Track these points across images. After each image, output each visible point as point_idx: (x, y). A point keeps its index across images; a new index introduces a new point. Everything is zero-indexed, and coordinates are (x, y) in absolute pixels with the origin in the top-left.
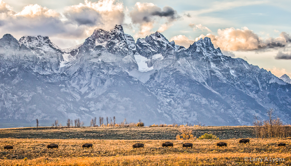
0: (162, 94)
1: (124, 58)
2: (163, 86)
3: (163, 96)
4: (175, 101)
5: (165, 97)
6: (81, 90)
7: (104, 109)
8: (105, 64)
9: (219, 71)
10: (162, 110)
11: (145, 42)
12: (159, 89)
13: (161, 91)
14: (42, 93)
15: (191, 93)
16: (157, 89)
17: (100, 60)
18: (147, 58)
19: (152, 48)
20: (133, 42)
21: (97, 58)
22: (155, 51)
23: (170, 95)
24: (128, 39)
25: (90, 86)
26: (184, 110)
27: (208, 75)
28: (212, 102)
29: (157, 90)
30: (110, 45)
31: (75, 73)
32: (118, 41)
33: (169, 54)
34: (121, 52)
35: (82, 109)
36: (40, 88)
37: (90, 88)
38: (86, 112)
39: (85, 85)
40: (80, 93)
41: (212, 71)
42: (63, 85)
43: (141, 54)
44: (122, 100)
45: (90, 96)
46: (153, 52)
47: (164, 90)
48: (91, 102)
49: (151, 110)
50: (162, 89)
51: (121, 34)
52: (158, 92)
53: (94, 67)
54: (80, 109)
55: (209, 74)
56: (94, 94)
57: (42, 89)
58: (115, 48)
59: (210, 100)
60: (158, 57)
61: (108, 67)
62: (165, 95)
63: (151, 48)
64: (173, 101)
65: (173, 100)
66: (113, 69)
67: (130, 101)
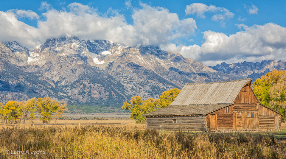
0: (124, 81)
2: (122, 75)
3: (125, 82)
4: (136, 86)
6: (53, 79)
7: (80, 93)
8: (69, 58)
9: (163, 62)
10: (128, 94)
11: (94, 42)
12: (120, 77)
14: (25, 81)
15: (149, 79)
16: (118, 77)
17: (64, 54)
18: (97, 55)
19: (101, 46)
20: (84, 42)
21: (61, 53)
22: (103, 49)
23: (130, 82)
25: (61, 75)
26: (147, 94)
27: (155, 65)
28: (168, 87)
31: (44, 66)
32: (74, 40)
33: (116, 50)
34: (78, 49)
35: (61, 94)
36: (22, 77)
37: (60, 77)
38: (65, 97)
39: (56, 75)
40: (53, 82)
41: (157, 63)
42: (40, 75)
43: (91, 51)
44: (94, 85)
45: (63, 83)
46: (101, 49)
47: (125, 77)
48: (67, 88)
49: (121, 93)
50: (122, 77)
52: (120, 80)
53: (61, 60)
54: (59, 95)
55: (156, 65)
56: (66, 82)
57: (24, 78)
58: (73, 46)
59: (166, 85)
60: (107, 54)
61: (72, 61)
62: (127, 82)
63: (99, 46)
64: (134, 87)
65: (135, 85)
66: (76, 62)
67: (101, 87)
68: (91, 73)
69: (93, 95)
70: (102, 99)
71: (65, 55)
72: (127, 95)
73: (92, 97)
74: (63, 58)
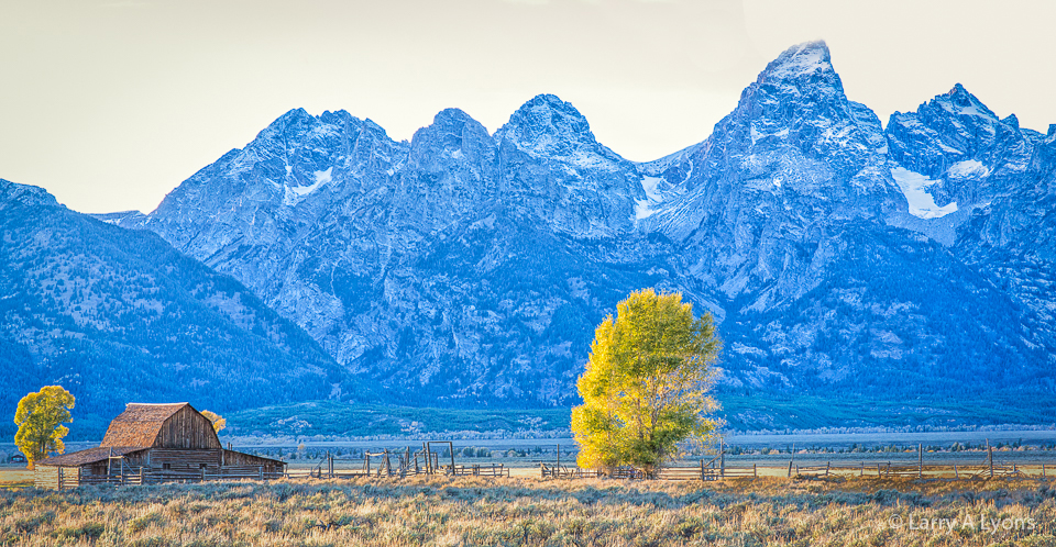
0: (1026, 284)
1: (857, 176)
2: (1021, 258)
3: (1030, 291)
5: (1037, 294)
6: (722, 288)
7: (822, 345)
8: (797, 196)
10: (1035, 342)
11: (916, 123)
12: (1009, 270)
13: (1017, 274)
14: (591, 297)
16: (1000, 269)
17: (777, 182)
18: (928, 177)
19: (945, 141)
20: (876, 126)
21: (765, 176)
22: (954, 151)
23: (1052, 288)
24: (859, 119)
25: (754, 271)
29: (1002, 273)
30: (802, 137)
31: (694, 233)
32: (828, 121)
33: (1009, 155)
34: (842, 156)
35: (743, 349)
36: (582, 284)
37: (755, 280)
38: (758, 361)
39: (737, 270)
40: (721, 298)
42: (662, 271)
43: (906, 165)
44: (886, 309)
45: (761, 304)
46: (948, 154)
47: (1028, 270)
48: (772, 324)
49: (1000, 341)
50: (1018, 267)
51: (836, 97)
52: (1007, 281)
53: (761, 206)
54: (734, 353)
56: (773, 299)
57: (588, 286)
58: (822, 146)
60: (970, 171)
61: (810, 207)
62: (1035, 289)
63: (939, 141)
66: (828, 212)
67: (916, 313)
68: (878, 256)
69: (876, 350)
70: (915, 364)
71: (779, 185)
72: (1031, 345)
73: (871, 358)
74: (771, 198)
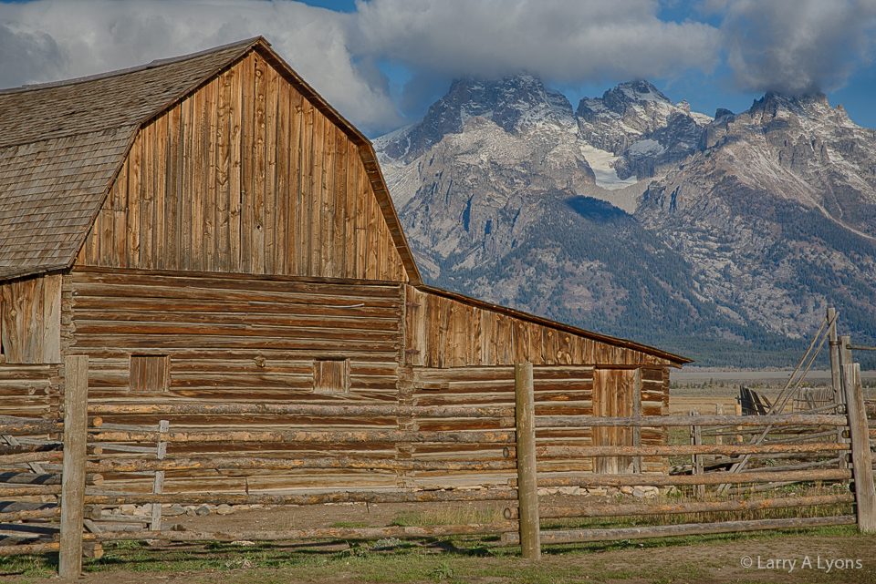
0: (697, 246)
1: (552, 152)
2: (692, 223)
3: (700, 252)
4: (741, 265)
5: (707, 254)
6: (436, 248)
8: (500, 169)
9: (856, 172)
11: (602, 107)
12: (682, 234)
13: (690, 237)
15: (790, 238)
16: (675, 233)
17: (484, 157)
18: (613, 154)
19: (627, 123)
20: (568, 110)
21: (472, 152)
22: (635, 131)
23: (720, 249)
24: (553, 103)
25: (464, 234)
26: (779, 293)
27: (823, 184)
28: (865, 263)
29: (676, 236)
30: (505, 119)
31: (411, 201)
32: (527, 105)
33: (682, 135)
34: (539, 135)
37: (463, 241)
39: (449, 233)
40: (436, 257)
41: (833, 174)
43: (593, 144)
44: (577, 267)
45: (469, 263)
46: (629, 134)
47: (700, 234)
48: (479, 279)
49: (676, 294)
50: (691, 231)
51: (534, 84)
52: (681, 243)
53: (470, 178)
55: (827, 183)
56: (480, 258)
58: (522, 126)
59: (857, 256)
60: (648, 149)
61: (512, 179)
62: (705, 250)
63: (621, 123)
64: (734, 268)
65: (735, 263)
66: (527, 184)
67: (602, 270)
68: (570, 221)
69: (569, 302)
70: (602, 314)
71: (486, 160)
72: (702, 299)
73: (565, 308)
74: (478, 171)
